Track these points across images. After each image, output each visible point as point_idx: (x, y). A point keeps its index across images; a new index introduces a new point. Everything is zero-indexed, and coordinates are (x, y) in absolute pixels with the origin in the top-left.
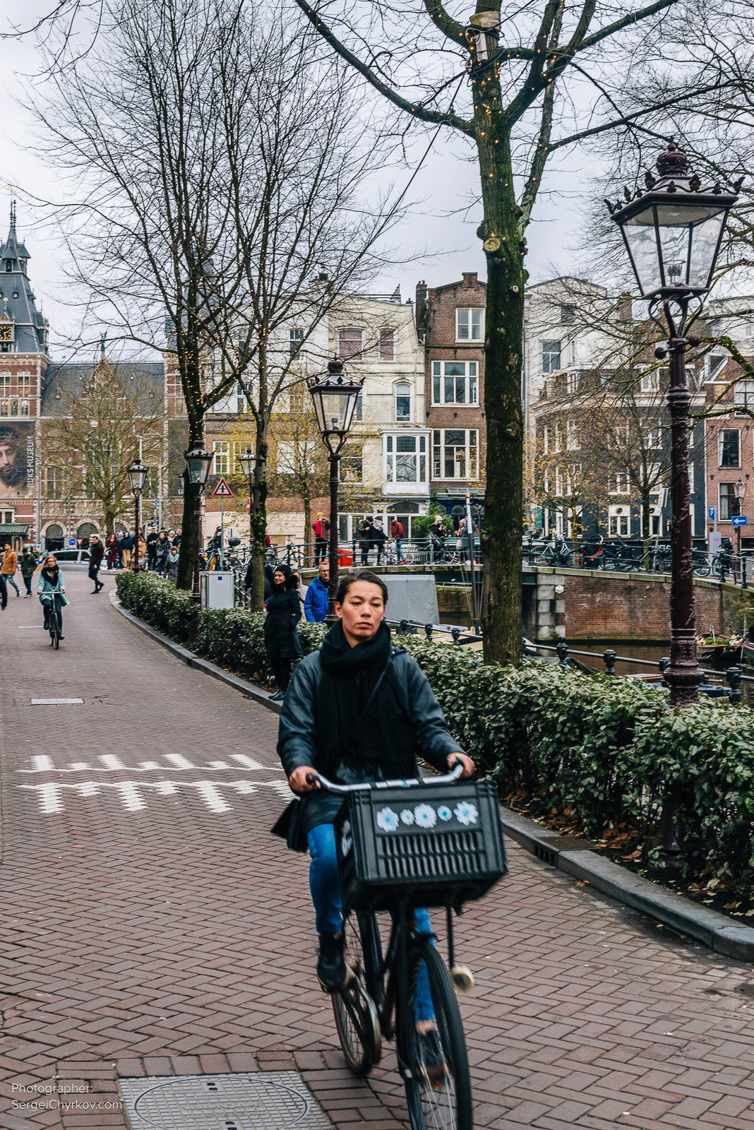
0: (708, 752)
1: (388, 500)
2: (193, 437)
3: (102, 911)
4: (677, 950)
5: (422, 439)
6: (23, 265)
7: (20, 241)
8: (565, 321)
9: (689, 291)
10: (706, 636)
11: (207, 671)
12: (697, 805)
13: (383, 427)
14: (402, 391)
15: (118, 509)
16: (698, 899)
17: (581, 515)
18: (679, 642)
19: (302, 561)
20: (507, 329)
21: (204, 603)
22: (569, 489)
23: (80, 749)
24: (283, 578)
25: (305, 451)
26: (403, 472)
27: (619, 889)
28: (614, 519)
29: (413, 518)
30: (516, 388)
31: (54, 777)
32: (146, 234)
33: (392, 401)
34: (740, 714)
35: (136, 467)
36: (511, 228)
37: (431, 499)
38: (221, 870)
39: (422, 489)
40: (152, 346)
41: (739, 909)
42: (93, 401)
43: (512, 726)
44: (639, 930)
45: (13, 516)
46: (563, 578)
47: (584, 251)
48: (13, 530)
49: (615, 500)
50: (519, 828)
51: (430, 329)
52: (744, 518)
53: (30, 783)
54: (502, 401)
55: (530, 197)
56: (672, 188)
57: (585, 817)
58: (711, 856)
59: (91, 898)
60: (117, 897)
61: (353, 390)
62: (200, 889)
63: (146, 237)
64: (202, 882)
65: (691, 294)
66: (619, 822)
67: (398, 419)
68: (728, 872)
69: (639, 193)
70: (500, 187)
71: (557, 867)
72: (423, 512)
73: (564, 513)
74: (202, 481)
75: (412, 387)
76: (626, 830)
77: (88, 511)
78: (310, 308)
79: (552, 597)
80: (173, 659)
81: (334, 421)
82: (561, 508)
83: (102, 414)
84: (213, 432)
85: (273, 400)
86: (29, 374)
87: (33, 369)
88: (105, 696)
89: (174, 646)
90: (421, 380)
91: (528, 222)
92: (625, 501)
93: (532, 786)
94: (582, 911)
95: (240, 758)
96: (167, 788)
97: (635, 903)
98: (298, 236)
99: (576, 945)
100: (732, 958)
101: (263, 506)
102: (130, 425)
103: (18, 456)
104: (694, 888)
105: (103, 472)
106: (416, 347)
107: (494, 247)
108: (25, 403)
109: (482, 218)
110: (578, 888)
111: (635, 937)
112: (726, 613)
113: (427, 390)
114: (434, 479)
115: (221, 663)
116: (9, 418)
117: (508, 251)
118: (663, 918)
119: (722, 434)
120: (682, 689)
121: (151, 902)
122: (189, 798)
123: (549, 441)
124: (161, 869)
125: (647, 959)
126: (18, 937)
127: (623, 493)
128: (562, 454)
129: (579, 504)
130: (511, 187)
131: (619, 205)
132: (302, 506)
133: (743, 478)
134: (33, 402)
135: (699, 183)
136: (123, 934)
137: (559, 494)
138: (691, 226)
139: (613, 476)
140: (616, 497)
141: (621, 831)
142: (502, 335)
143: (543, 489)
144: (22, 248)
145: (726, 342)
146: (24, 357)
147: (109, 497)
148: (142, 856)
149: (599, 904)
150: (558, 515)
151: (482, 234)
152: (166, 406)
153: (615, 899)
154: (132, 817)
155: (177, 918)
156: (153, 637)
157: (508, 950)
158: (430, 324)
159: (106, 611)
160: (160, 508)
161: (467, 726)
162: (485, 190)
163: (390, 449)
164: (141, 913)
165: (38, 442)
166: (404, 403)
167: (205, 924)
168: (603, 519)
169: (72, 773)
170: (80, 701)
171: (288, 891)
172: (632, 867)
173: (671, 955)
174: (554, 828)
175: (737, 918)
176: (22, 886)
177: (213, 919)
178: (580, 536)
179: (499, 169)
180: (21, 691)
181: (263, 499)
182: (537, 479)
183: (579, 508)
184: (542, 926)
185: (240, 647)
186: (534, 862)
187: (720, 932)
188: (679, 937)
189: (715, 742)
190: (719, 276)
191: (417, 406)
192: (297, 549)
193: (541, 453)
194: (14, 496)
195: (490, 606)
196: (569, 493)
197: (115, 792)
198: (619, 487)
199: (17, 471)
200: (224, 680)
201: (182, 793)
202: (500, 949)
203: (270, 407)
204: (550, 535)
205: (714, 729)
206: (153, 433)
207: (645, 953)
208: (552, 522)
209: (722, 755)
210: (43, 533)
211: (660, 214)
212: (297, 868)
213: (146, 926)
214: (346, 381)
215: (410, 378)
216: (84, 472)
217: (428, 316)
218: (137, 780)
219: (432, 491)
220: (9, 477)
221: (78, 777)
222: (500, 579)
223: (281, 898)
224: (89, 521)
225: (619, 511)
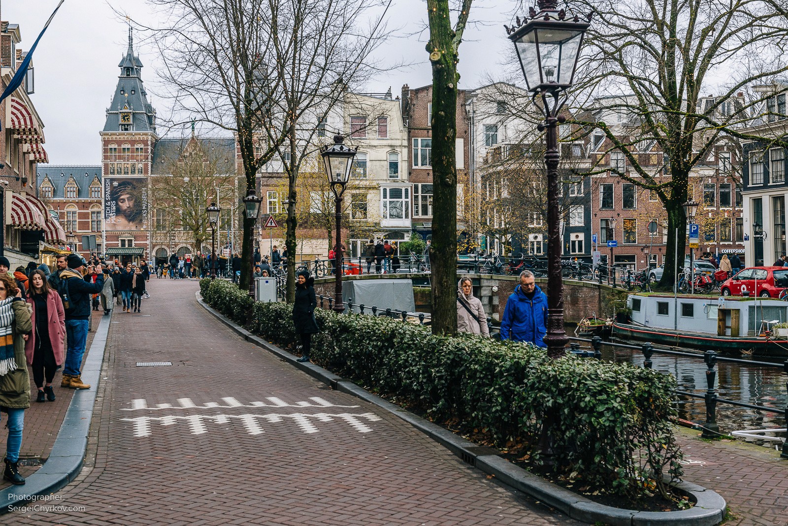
0: (569, 388)
1: (383, 231)
2: (249, 187)
3: (169, 499)
4: (547, 518)
5: (407, 190)
6: (138, 72)
7: (135, 55)
8: (499, 112)
9: (558, 86)
10: (590, 319)
11: (257, 343)
12: (562, 423)
13: (380, 182)
14: (393, 158)
15: (204, 237)
16: (563, 485)
17: (510, 240)
18: (553, 318)
19: (326, 271)
20: (445, 112)
21: (256, 299)
22: (503, 223)
23: (166, 395)
24: (304, 280)
25: (328, 198)
26: (394, 212)
27: (513, 479)
28: (532, 243)
29: (400, 243)
30: (452, 152)
31: (146, 413)
32: (215, 50)
33: (386, 165)
34: (591, 364)
35: (212, 208)
36: (448, 45)
37: (413, 230)
38: (253, 472)
39: (406, 223)
40: (220, 125)
41: (588, 491)
42: (186, 164)
43: (448, 375)
44: (523, 505)
45: (133, 242)
46: (497, 282)
47: (510, 65)
48: (134, 251)
49: (533, 231)
50: (452, 442)
51: (411, 117)
52: (615, 242)
53: (129, 417)
54: (443, 161)
55: (461, 25)
56: (547, 17)
57: (495, 434)
58: (571, 456)
59: (164, 491)
60: (181, 490)
61: (350, 154)
62: (237, 484)
63: (216, 52)
64: (239, 480)
65: (560, 89)
66: (517, 436)
67: (390, 177)
68: (581, 466)
69: (525, 21)
70: (441, 18)
71: (475, 466)
72: (407, 239)
73: (500, 239)
74: (255, 217)
75: (400, 155)
76: (521, 442)
77: (183, 239)
78: (324, 100)
79: (490, 295)
80: (236, 336)
81: (338, 175)
82: (498, 236)
83: (192, 173)
84: (267, 185)
85: (300, 162)
86: (142, 146)
87: (145, 142)
88: (187, 361)
89: (237, 327)
90: (405, 151)
91: (460, 42)
92: (539, 231)
93: (463, 415)
94: (488, 494)
95: (273, 399)
96: (221, 419)
97: (523, 488)
98: (316, 52)
99: (482, 516)
100: (581, 521)
101: (294, 233)
102: (212, 181)
103: (135, 201)
104: (561, 478)
105: (194, 213)
106: (402, 128)
107: (437, 58)
108: (140, 166)
109: (429, 38)
110: (488, 480)
111: (521, 509)
112: (603, 304)
113: (410, 157)
114: (415, 217)
115: (267, 339)
116: (130, 176)
117: (446, 61)
118: (540, 497)
119: (602, 187)
120: (556, 348)
121: (204, 493)
122: (236, 426)
123: (490, 191)
124: (213, 471)
125: (527, 523)
126: (111, 517)
127: (538, 226)
128: (498, 200)
129: (509, 233)
130: (448, 17)
131: (513, 29)
132: (326, 235)
133: (615, 216)
134: (146, 165)
135: (565, 15)
136: (182, 514)
137: (496, 227)
138: (561, 43)
139: (532, 215)
140: (533, 228)
141: (517, 442)
142: (442, 116)
143: (486, 224)
144: (137, 60)
145: (602, 126)
146: (139, 134)
147: (198, 229)
148: (201, 463)
149: (500, 489)
150: (496, 240)
151: (429, 49)
152: (236, 168)
153: (511, 486)
154: (196, 438)
155: (220, 503)
156: (223, 322)
157: (437, 519)
158: (411, 113)
159: (193, 305)
160: (232, 236)
161: (421, 376)
162: (431, 19)
163: (385, 197)
164: (196, 500)
165: (150, 192)
166: (394, 166)
167: (238, 506)
168: (524, 243)
169: (159, 410)
170: (170, 364)
171: (296, 485)
172: (523, 465)
173: (543, 520)
174: (475, 442)
175: (587, 497)
176: (117, 484)
177: (244, 503)
178: (510, 254)
179: (440, 5)
180: (131, 358)
181: (294, 228)
182: (482, 217)
183: (509, 236)
184: (462, 504)
185: (278, 327)
186: (461, 463)
187: (574, 505)
188: (549, 509)
189: (573, 381)
190: (597, 82)
191: (403, 168)
192: (322, 263)
193: (484, 199)
194: (134, 228)
195: (435, 296)
196: (503, 226)
197: (186, 422)
198: (535, 221)
199: (135, 211)
200: (268, 349)
201: (232, 422)
202: (432, 519)
203: (298, 166)
204: (491, 254)
205: (573, 373)
206: (227, 186)
207: (526, 520)
208: (492, 244)
209: (577, 390)
210: (154, 253)
211: (539, 35)
212: (303, 470)
213: (199, 508)
214: (345, 148)
215: (398, 149)
216: (181, 212)
217: (410, 108)
218: (202, 414)
219: (413, 225)
220: (130, 216)
221: (162, 413)
222: (442, 279)
223: (291, 489)
224: (184, 245)
225: (536, 237)
